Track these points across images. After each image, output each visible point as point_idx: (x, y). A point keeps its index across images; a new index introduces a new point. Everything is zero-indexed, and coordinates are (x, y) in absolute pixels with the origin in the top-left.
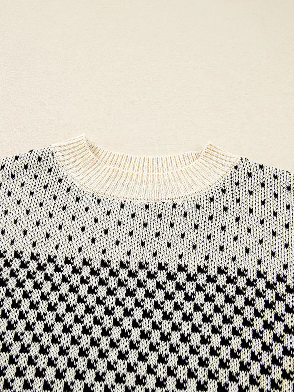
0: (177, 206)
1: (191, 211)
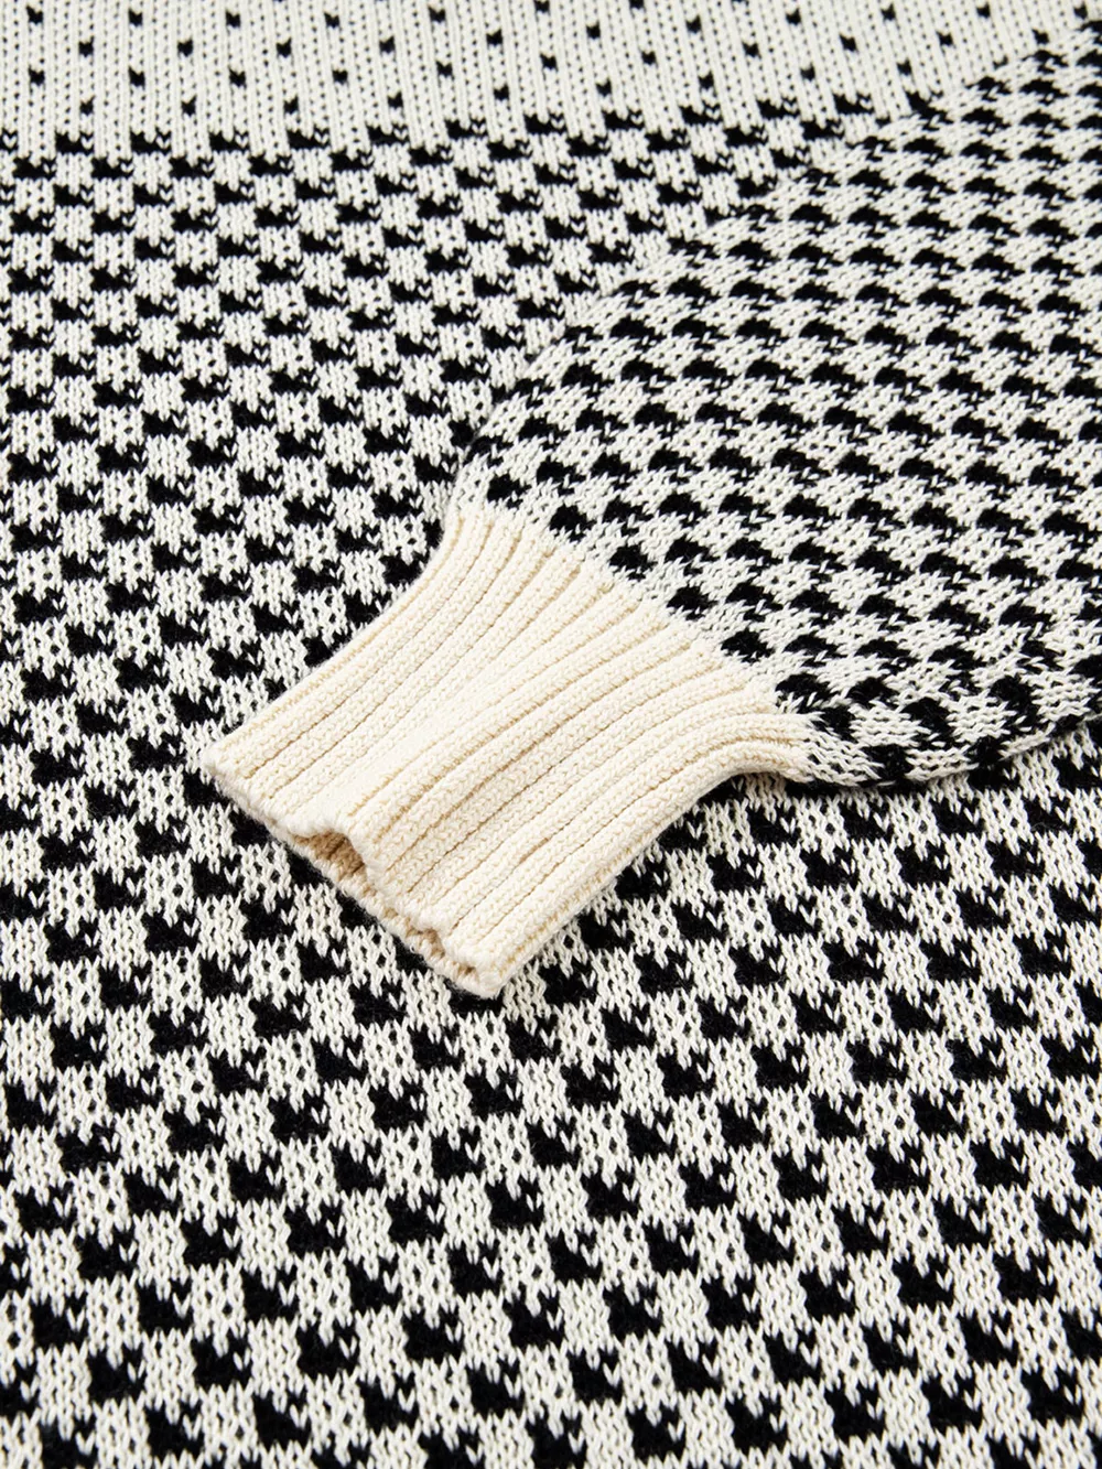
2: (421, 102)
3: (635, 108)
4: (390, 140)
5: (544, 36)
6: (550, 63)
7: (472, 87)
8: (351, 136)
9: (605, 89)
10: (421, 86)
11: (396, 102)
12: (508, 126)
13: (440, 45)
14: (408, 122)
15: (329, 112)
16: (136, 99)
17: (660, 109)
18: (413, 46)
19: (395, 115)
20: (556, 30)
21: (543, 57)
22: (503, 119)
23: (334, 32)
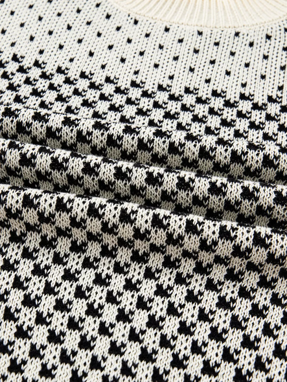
0: (240, 35)
1: (259, 42)
2: (180, 79)
3: (252, 93)
4: (164, 90)
5: (230, 64)
6: (228, 73)
7: (199, 77)
8: (152, 86)
9: (244, 85)
10: (182, 73)
11: (171, 78)
12: (206, 92)
13: (193, 61)
14: (173, 85)
15: (148, 77)
16: (88, 61)
17: (260, 95)
18: (184, 60)
19: (169, 82)
20: (234, 62)
21: (226, 71)
22: (205, 90)
23: (160, 51)
